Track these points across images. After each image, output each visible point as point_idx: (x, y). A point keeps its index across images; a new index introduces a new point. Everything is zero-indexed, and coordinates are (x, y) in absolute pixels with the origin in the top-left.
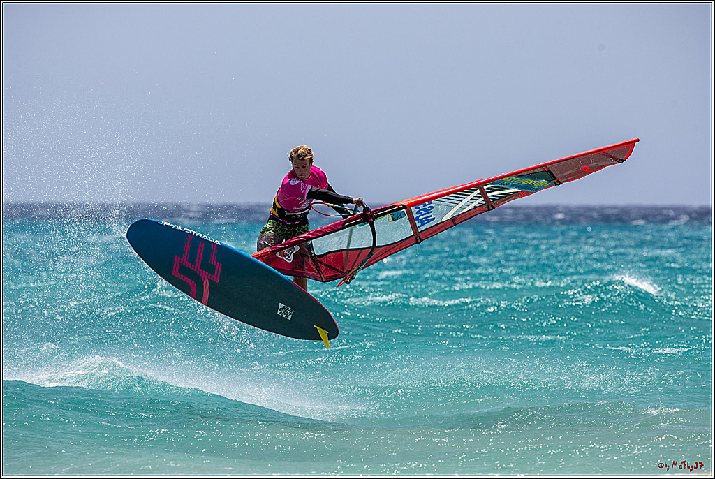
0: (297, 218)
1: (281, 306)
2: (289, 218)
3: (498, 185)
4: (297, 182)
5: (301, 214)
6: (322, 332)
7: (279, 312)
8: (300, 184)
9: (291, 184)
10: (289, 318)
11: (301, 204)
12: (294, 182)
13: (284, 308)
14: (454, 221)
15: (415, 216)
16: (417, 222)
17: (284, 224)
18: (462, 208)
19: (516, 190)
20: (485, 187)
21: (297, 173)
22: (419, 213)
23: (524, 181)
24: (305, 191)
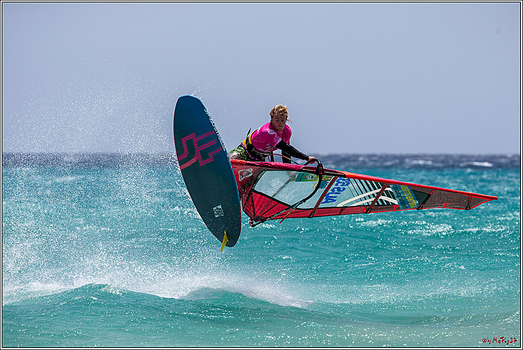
1: (220, 207)
3: (394, 192)
4: (274, 133)
5: (263, 155)
6: (225, 238)
7: (215, 208)
8: (275, 134)
9: (269, 133)
10: (216, 216)
12: (271, 132)
13: (220, 209)
14: (341, 211)
15: (330, 191)
16: (325, 197)
18: (357, 201)
19: (396, 202)
20: (387, 189)
21: (276, 126)
22: (333, 190)
23: (409, 197)
24: (276, 142)
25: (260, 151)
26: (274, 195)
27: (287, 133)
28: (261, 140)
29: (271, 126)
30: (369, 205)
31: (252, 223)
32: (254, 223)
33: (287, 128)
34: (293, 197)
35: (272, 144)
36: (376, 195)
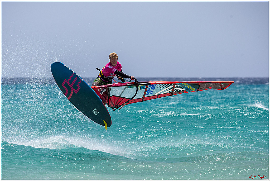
0: (108, 80)
1: (95, 109)
2: (105, 79)
3: (180, 86)
5: (110, 79)
6: (105, 123)
7: (93, 111)
8: (112, 68)
9: (109, 67)
10: (96, 115)
11: (111, 75)
12: (110, 67)
13: (96, 110)
14: (158, 96)
15: (148, 90)
16: (147, 92)
17: (103, 81)
18: (163, 92)
19: (184, 90)
20: (176, 85)
21: (112, 63)
22: (149, 89)
23: (189, 87)
24: (114, 71)
25: (108, 77)
26: (120, 95)
27: (119, 66)
28: (107, 72)
29: (110, 64)
30: (171, 92)
31: (114, 109)
32: (115, 109)
33: (118, 63)
34: (130, 95)
35: (112, 73)
36: (172, 88)
